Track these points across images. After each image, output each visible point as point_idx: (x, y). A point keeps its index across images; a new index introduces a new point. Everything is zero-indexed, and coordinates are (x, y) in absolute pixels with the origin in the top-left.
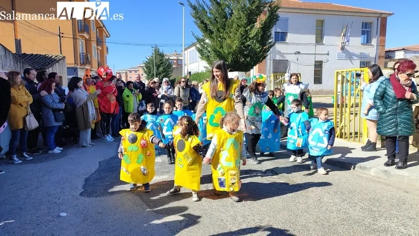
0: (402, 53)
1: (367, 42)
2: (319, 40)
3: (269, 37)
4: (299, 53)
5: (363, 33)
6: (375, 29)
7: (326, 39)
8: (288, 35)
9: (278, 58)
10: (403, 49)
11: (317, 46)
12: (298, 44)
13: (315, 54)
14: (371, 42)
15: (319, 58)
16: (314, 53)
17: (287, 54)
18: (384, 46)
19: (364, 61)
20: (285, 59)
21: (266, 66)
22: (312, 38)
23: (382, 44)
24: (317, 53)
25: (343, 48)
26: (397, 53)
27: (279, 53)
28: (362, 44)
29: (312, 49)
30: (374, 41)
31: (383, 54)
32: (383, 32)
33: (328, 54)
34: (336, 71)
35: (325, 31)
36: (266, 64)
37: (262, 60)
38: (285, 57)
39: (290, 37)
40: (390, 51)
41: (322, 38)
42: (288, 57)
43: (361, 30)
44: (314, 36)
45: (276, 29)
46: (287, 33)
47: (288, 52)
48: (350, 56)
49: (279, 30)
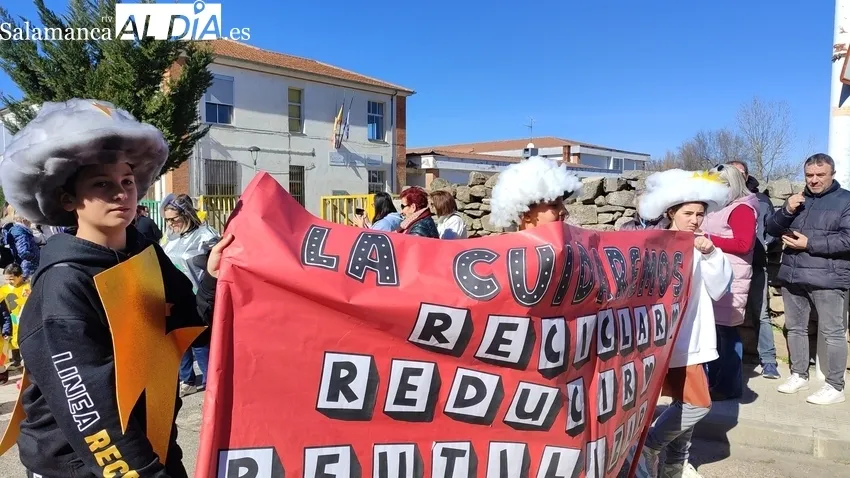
0: (430, 159)
1: (378, 137)
2: (296, 127)
3: (193, 116)
4: (258, 150)
5: (371, 120)
6: (389, 114)
7: (308, 126)
8: (235, 111)
9: (215, 155)
10: (432, 153)
11: (292, 138)
12: (256, 131)
13: (289, 153)
14: (383, 138)
15: (297, 161)
16: (287, 150)
17: (233, 149)
18: (404, 145)
19: (375, 169)
20: (230, 159)
21: (190, 173)
22: (282, 122)
23: (400, 142)
24: (293, 150)
25: (339, 145)
26: (424, 159)
27: (217, 146)
28: (370, 140)
29: (282, 143)
30: (388, 136)
31: (403, 159)
32: (401, 122)
33: (313, 155)
34: (322, 198)
35: (306, 111)
36: (189, 167)
37: (179, 163)
38: (229, 155)
39: (238, 116)
40: (413, 155)
41: (300, 123)
42: (235, 156)
43: (365, 114)
44: (286, 118)
45: (209, 98)
46: (231, 108)
47: (237, 146)
48: (351, 160)
49: (214, 100)
